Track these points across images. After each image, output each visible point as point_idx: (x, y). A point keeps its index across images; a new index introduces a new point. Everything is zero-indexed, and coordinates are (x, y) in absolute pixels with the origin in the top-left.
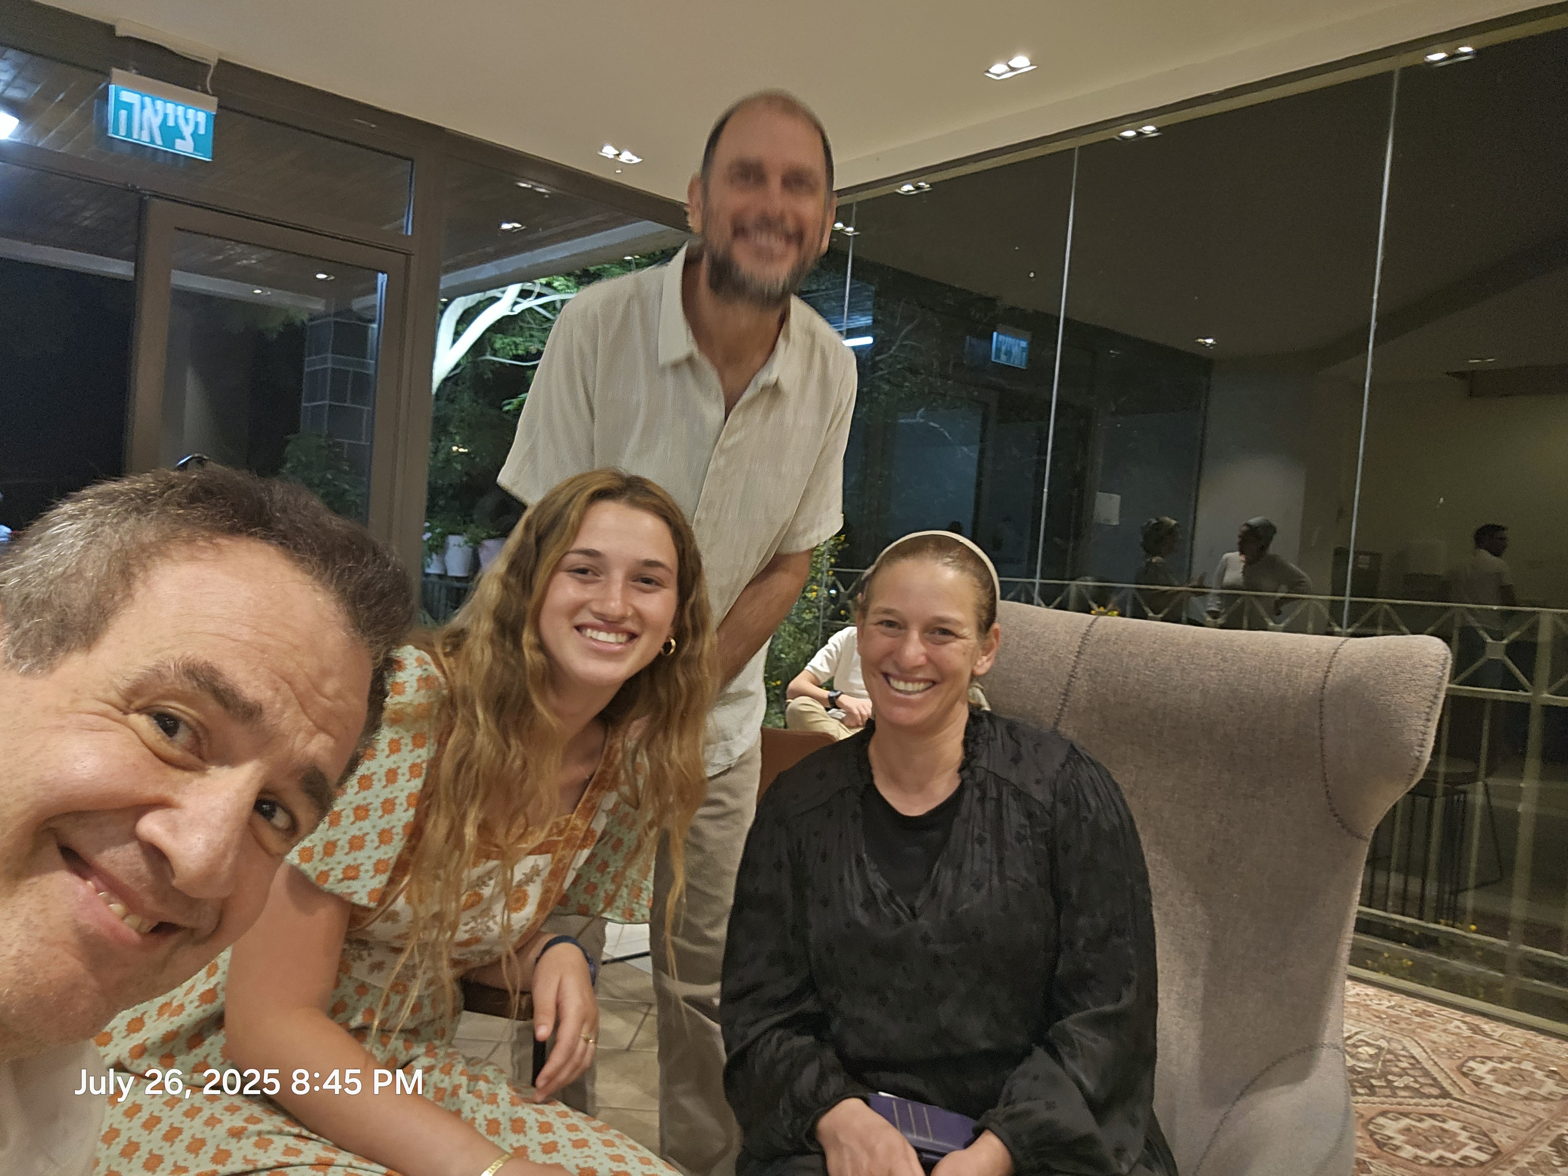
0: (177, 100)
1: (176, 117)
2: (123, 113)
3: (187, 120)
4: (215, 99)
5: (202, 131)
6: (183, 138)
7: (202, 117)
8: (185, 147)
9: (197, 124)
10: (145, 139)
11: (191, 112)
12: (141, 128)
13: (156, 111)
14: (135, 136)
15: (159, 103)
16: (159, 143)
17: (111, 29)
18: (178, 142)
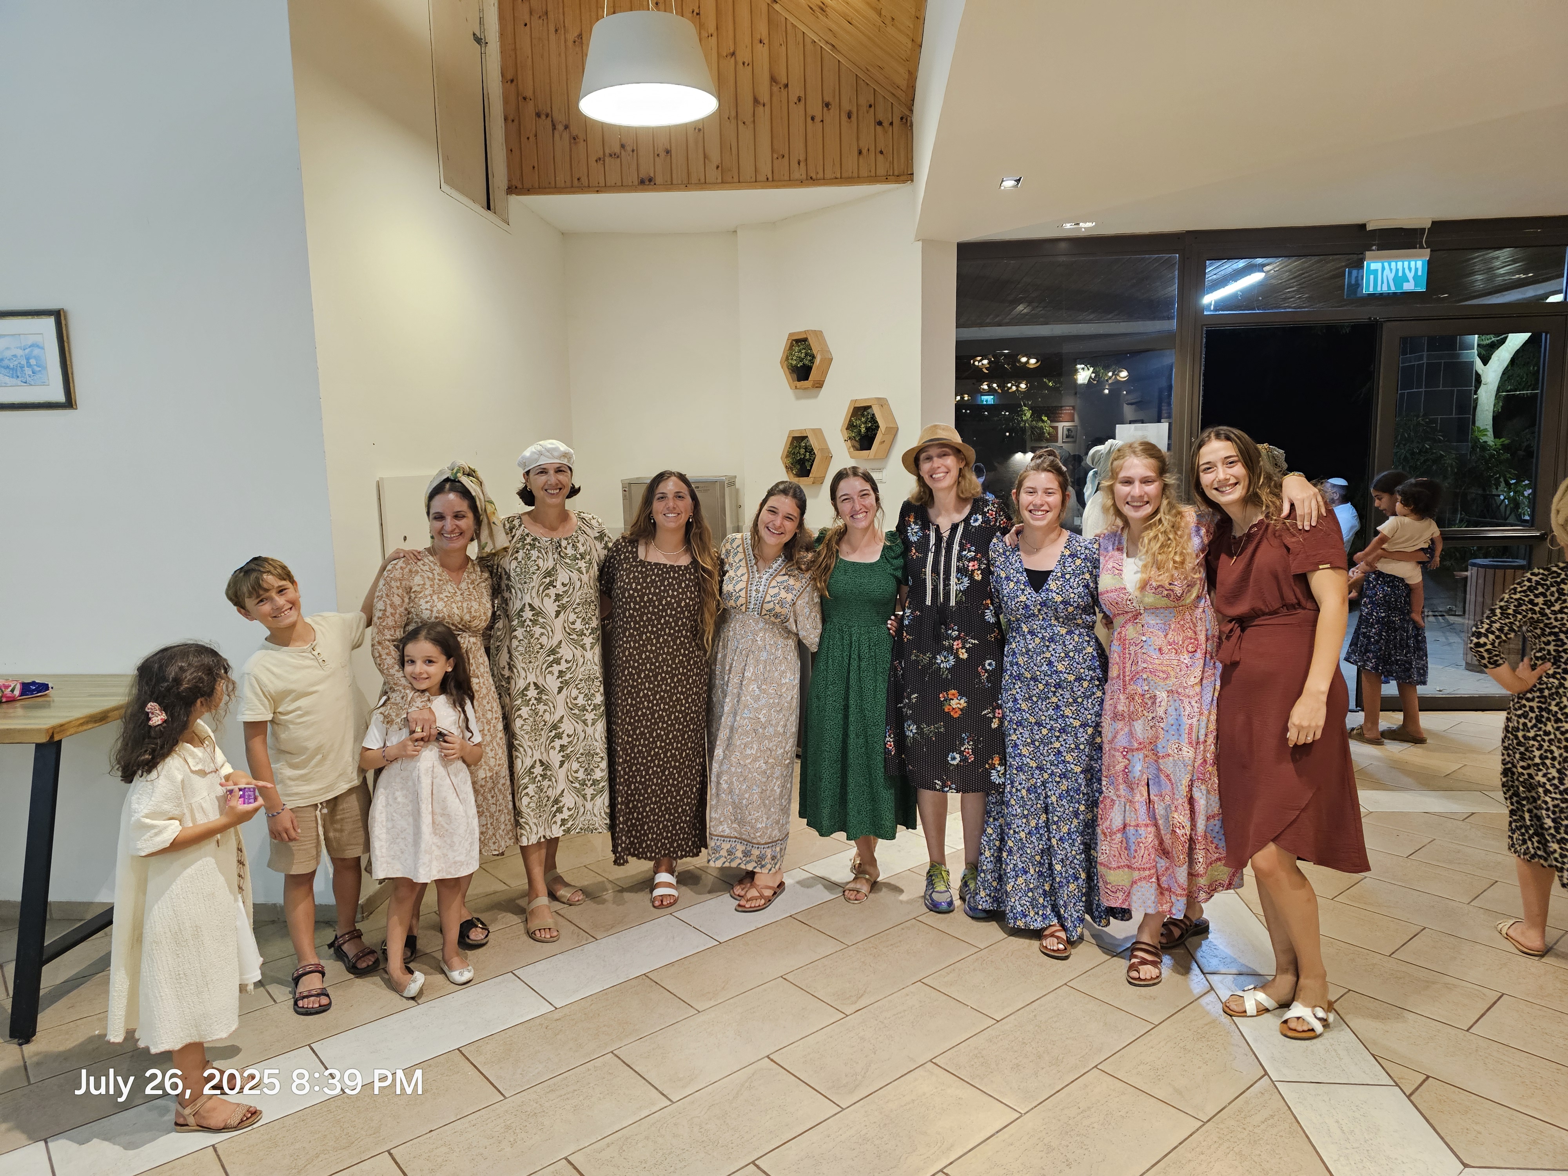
0: (1404, 258)
1: (1404, 269)
2: (1372, 277)
3: (1410, 269)
4: (1429, 250)
5: (1420, 273)
6: (1408, 281)
7: (1419, 264)
8: (1409, 286)
9: (1416, 269)
10: (1385, 289)
11: (1413, 263)
12: (1382, 283)
13: (1391, 270)
14: (1379, 289)
15: (1393, 264)
16: (1393, 289)
17: (1363, 226)
18: (1405, 284)
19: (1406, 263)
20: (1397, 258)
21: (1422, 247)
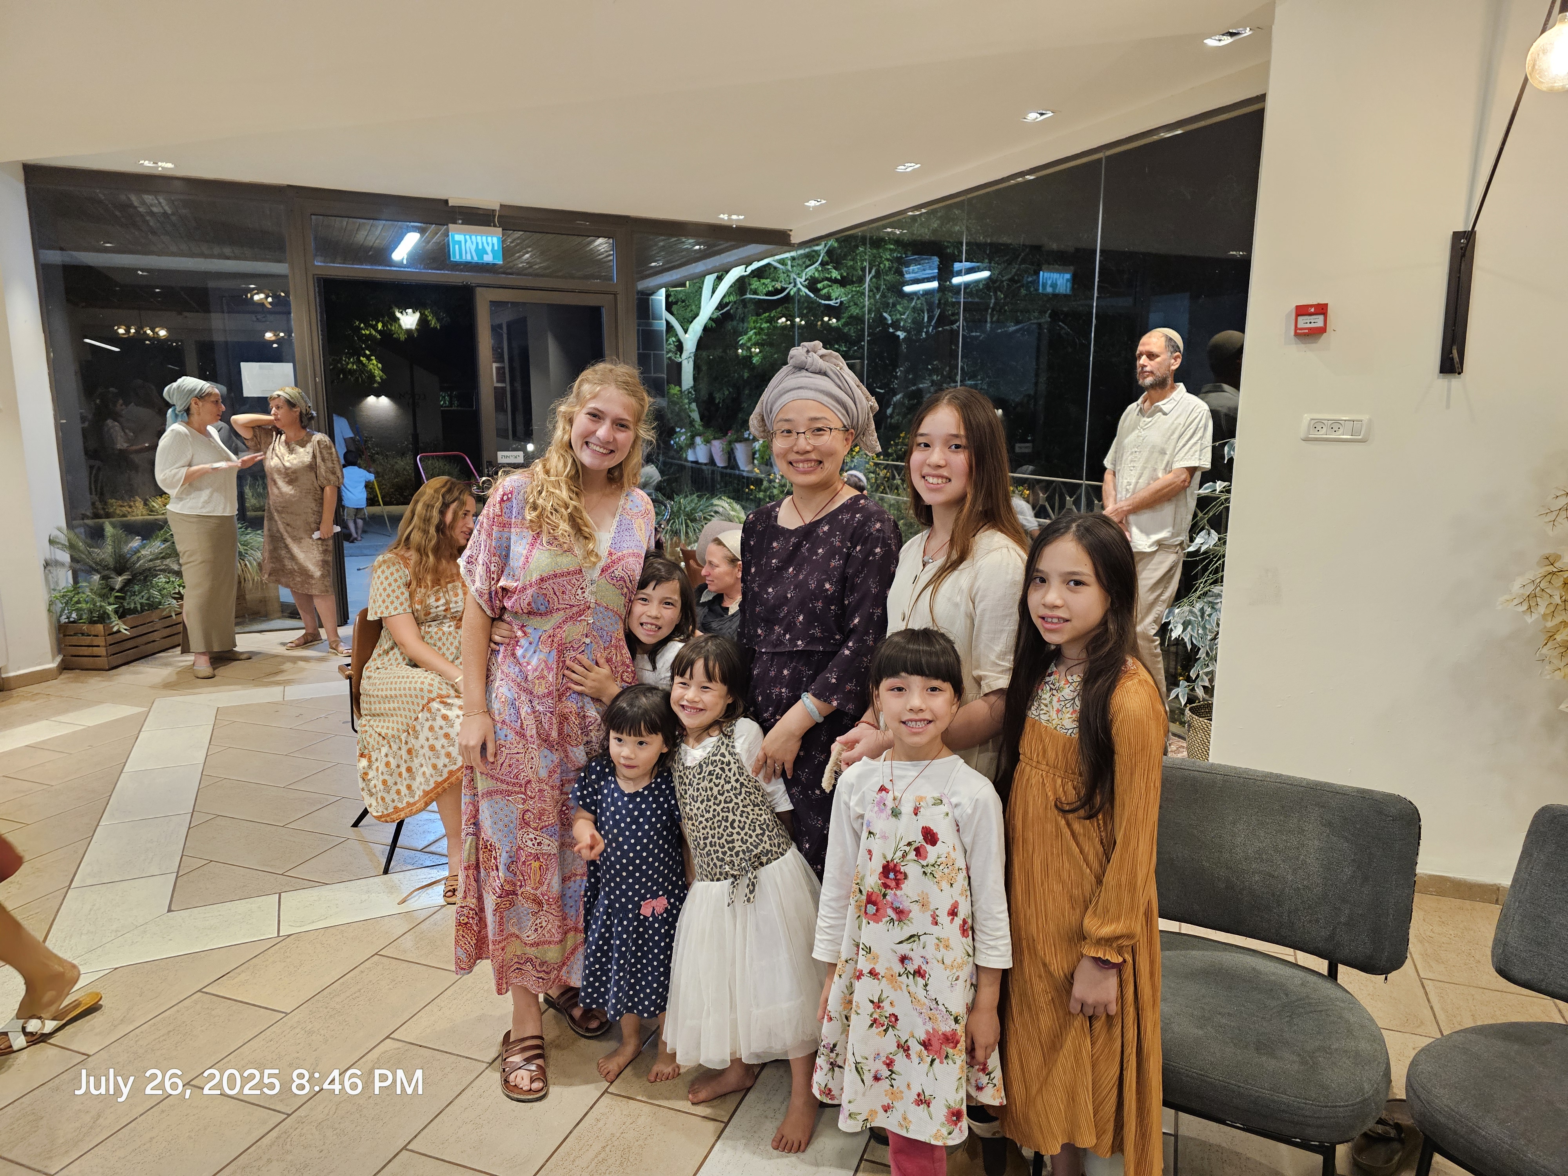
0: (481, 234)
1: (483, 243)
2: (457, 246)
3: (488, 244)
4: (500, 229)
5: (496, 248)
6: (487, 254)
7: (495, 240)
8: (488, 258)
9: (493, 244)
10: (469, 258)
11: (489, 239)
12: (466, 253)
13: (473, 242)
14: (464, 257)
15: (473, 237)
16: (476, 259)
17: (446, 201)
18: (485, 256)
19: (484, 238)
20: (477, 233)
21: (495, 226)
